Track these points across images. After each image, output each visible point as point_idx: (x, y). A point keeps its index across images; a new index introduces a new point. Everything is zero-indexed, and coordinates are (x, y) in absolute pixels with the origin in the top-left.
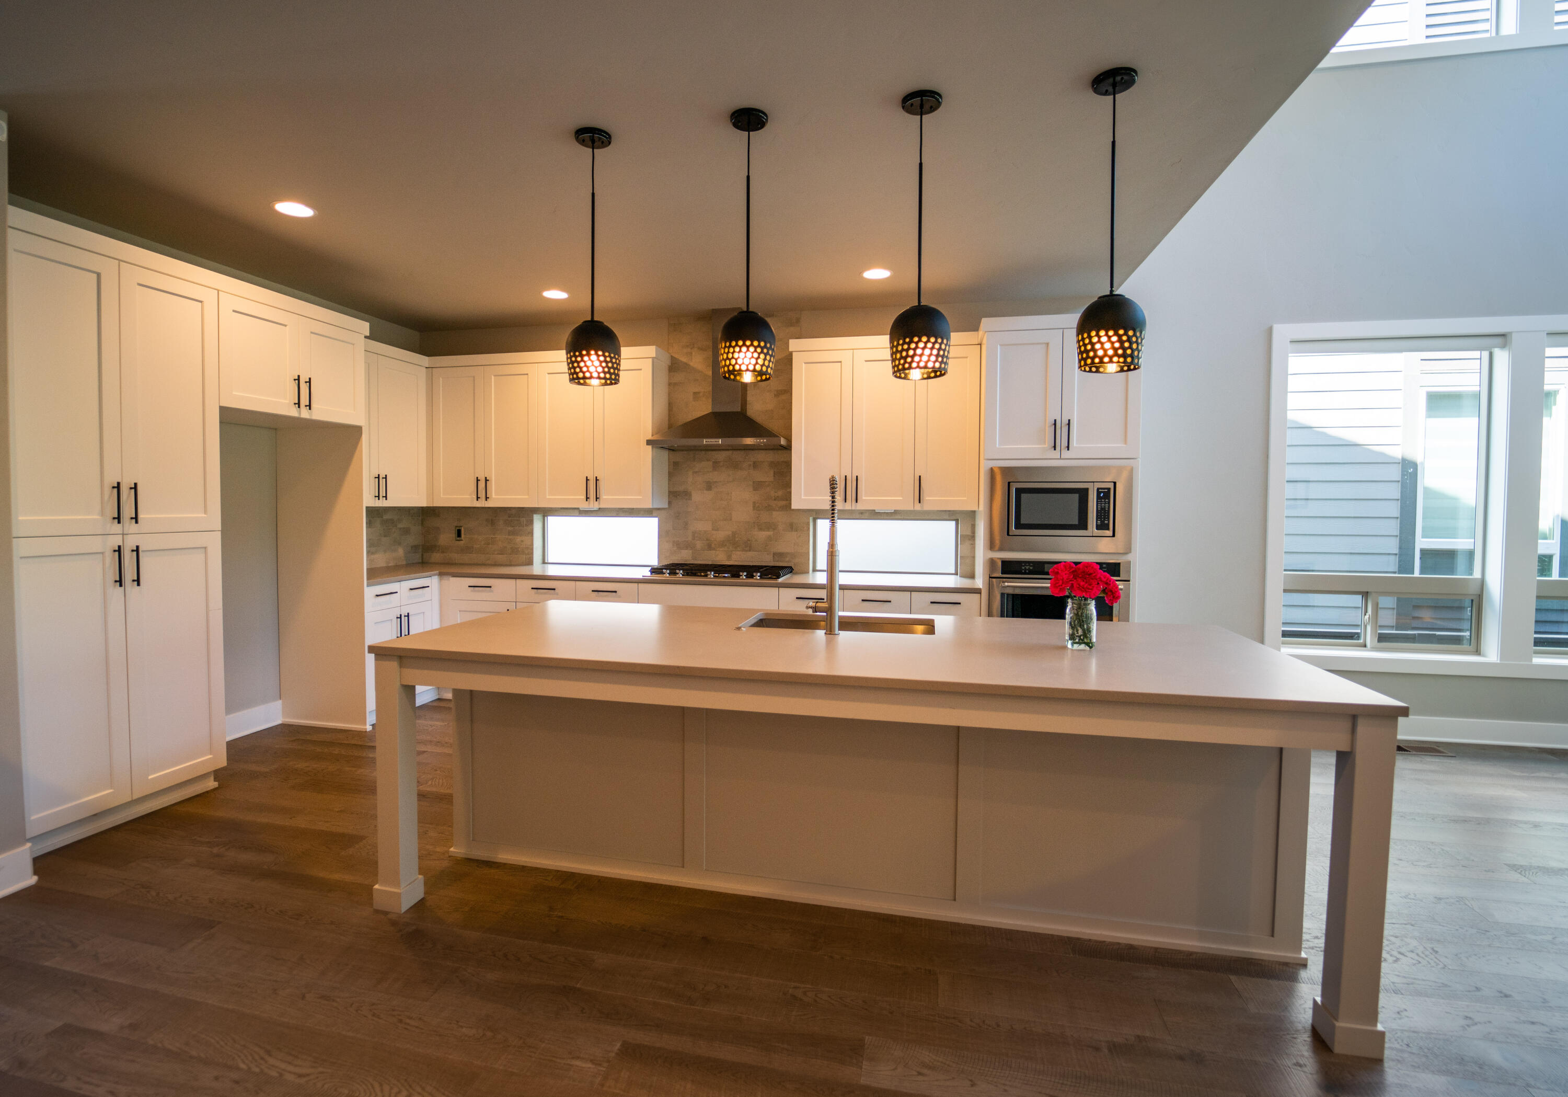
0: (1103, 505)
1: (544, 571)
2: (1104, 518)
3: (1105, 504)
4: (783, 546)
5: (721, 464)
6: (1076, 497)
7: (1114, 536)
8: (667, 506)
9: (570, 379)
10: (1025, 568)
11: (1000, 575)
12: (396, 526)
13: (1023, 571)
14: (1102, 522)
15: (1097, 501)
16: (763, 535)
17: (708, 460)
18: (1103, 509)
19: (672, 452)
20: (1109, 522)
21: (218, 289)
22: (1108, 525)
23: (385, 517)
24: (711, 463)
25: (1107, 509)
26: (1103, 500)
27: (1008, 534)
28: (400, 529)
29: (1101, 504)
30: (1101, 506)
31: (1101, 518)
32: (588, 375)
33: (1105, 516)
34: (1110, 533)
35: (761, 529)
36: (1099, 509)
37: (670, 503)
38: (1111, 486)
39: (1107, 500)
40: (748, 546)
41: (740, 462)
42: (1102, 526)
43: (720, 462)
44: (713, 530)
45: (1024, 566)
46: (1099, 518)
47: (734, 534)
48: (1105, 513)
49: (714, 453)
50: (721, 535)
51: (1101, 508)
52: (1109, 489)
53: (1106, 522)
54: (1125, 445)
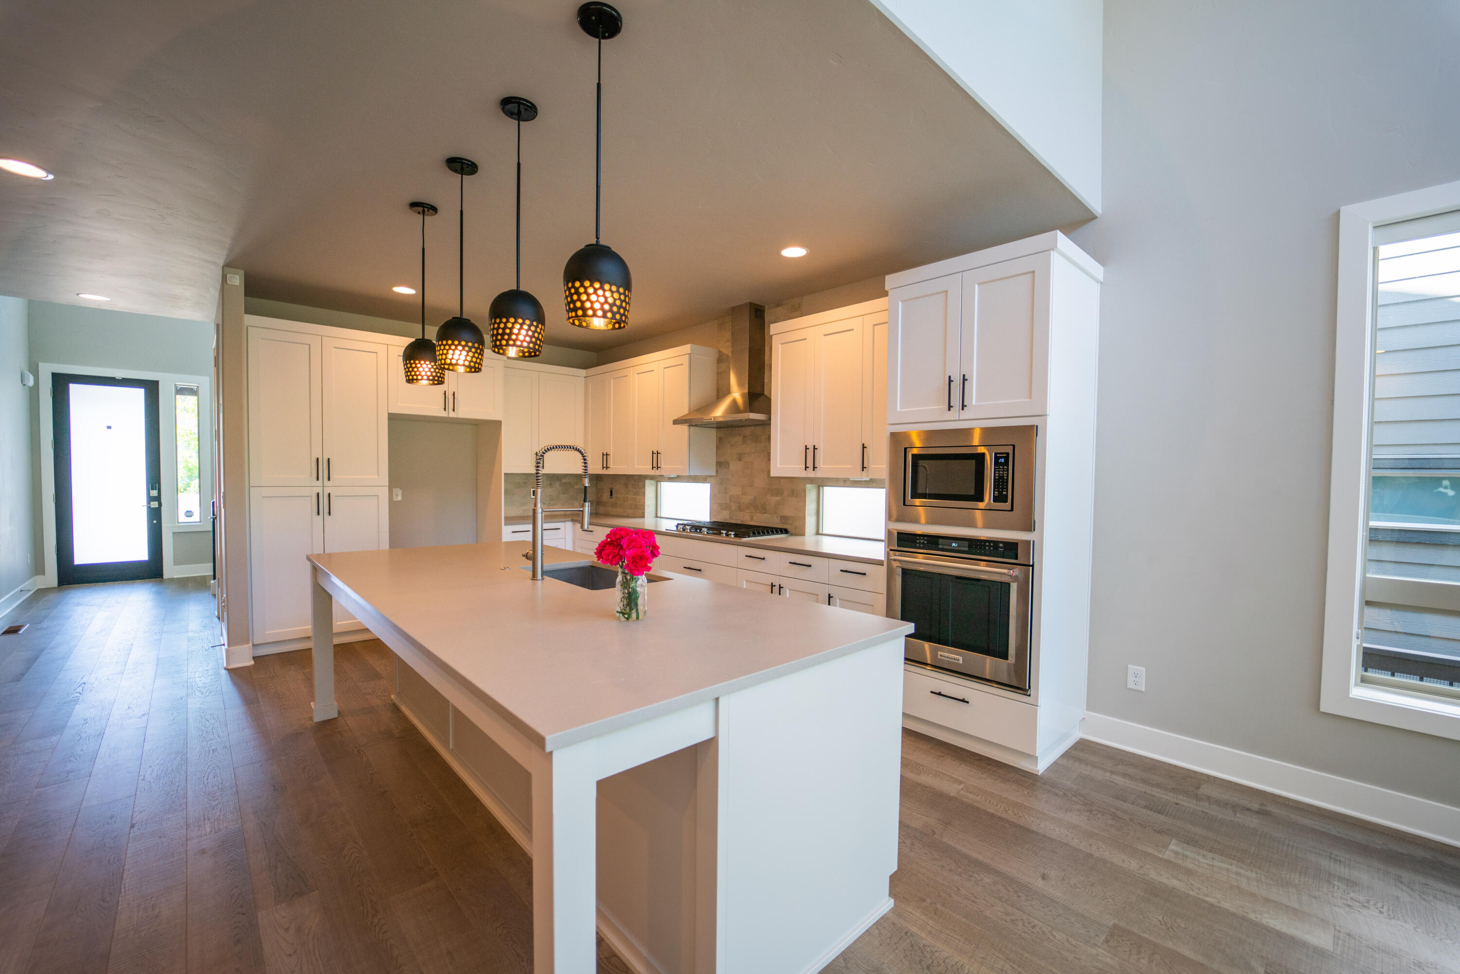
0: (1001, 472)
1: (656, 525)
2: (1003, 489)
3: (1003, 471)
4: (787, 511)
5: (748, 438)
6: (973, 463)
7: (1012, 510)
8: (715, 474)
9: (407, 380)
10: (920, 542)
11: (896, 548)
12: (573, 487)
13: (918, 545)
14: (1000, 493)
15: (995, 469)
16: (774, 499)
17: (740, 435)
18: (1001, 477)
19: (718, 429)
20: (1007, 493)
21: (388, 343)
22: (1006, 496)
23: (564, 481)
24: (741, 437)
25: (1005, 478)
26: (1001, 467)
27: (904, 504)
28: (577, 489)
29: (999, 471)
30: (999, 474)
31: (998, 488)
32: (419, 377)
33: (1003, 485)
34: (1007, 505)
35: (772, 495)
36: (997, 478)
37: (717, 471)
38: (1009, 450)
39: (1005, 467)
40: (764, 509)
41: (760, 435)
42: (1000, 498)
43: (747, 436)
44: (742, 494)
45: (918, 539)
46: (997, 488)
47: (755, 498)
48: (1003, 482)
49: (742, 429)
50: (747, 499)
51: (999, 476)
52: (1008, 454)
53: (1004, 493)
54: (1030, 400)
